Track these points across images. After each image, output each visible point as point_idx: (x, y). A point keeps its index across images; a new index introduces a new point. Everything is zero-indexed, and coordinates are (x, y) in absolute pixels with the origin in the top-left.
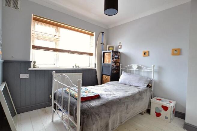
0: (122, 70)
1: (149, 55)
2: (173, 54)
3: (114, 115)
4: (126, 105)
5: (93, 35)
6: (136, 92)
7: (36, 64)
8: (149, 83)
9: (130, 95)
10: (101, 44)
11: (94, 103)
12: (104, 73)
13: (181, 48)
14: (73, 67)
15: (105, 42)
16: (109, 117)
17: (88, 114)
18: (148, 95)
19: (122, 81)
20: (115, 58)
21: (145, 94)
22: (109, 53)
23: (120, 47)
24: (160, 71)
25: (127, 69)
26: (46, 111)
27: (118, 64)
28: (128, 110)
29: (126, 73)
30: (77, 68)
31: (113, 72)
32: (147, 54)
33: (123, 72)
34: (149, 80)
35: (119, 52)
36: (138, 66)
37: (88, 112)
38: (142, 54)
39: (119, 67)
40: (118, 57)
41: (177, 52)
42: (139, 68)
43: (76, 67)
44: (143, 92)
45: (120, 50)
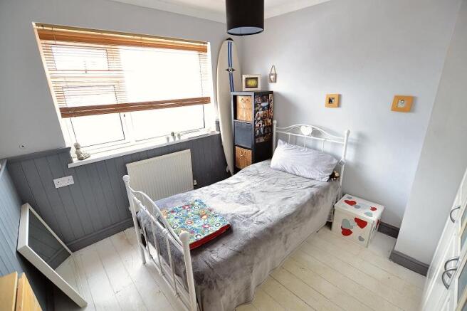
0: (277, 133)
1: (339, 105)
2: (395, 108)
3: (261, 264)
4: (283, 237)
5: (205, 50)
6: (306, 200)
7: (81, 150)
8: (334, 169)
9: (294, 209)
10: (228, 70)
11: (220, 253)
12: (238, 142)
13: (414, 95)
14: (168, 139)
15: (235, 65)
16: (251, 272)
17: (211, 281)
18: (331, 197)
19: (277, 164)
20: (261, 109)
21: (324, 199)
22: (247, 98)
23: (272, 77)
24: (360, 143)
25: (289, 133)
26: (127, 239)
27: (269, 121)
28: (287, 244)
29: (286, 144)
30: (177, 139)
31: (257, 142)
32: (335, 102)
33: (280, 141)
34: (335, 161)
35: (272, 92)
36: (313, 128)
37: (209, 277)
38: (325, 101)
39: (271, 126)
40: (268, 106)
41: (405, 104)
42: (315, 133)
43: (174, 138)
44: (320, 195)
45: (273, 87)
